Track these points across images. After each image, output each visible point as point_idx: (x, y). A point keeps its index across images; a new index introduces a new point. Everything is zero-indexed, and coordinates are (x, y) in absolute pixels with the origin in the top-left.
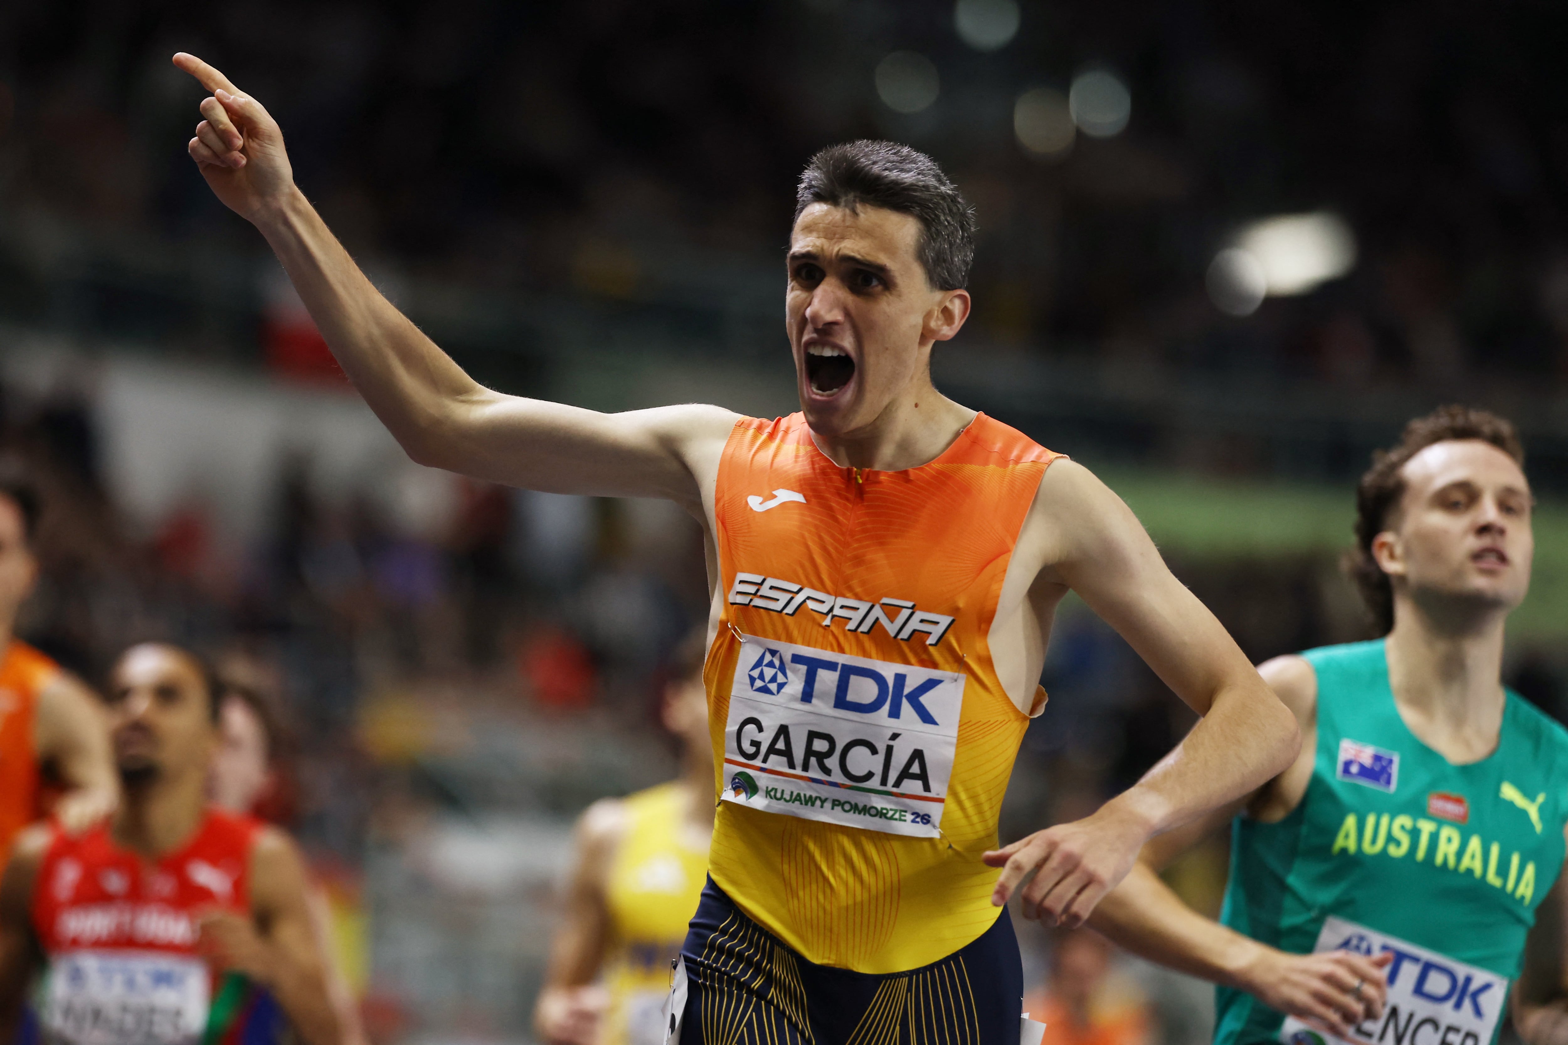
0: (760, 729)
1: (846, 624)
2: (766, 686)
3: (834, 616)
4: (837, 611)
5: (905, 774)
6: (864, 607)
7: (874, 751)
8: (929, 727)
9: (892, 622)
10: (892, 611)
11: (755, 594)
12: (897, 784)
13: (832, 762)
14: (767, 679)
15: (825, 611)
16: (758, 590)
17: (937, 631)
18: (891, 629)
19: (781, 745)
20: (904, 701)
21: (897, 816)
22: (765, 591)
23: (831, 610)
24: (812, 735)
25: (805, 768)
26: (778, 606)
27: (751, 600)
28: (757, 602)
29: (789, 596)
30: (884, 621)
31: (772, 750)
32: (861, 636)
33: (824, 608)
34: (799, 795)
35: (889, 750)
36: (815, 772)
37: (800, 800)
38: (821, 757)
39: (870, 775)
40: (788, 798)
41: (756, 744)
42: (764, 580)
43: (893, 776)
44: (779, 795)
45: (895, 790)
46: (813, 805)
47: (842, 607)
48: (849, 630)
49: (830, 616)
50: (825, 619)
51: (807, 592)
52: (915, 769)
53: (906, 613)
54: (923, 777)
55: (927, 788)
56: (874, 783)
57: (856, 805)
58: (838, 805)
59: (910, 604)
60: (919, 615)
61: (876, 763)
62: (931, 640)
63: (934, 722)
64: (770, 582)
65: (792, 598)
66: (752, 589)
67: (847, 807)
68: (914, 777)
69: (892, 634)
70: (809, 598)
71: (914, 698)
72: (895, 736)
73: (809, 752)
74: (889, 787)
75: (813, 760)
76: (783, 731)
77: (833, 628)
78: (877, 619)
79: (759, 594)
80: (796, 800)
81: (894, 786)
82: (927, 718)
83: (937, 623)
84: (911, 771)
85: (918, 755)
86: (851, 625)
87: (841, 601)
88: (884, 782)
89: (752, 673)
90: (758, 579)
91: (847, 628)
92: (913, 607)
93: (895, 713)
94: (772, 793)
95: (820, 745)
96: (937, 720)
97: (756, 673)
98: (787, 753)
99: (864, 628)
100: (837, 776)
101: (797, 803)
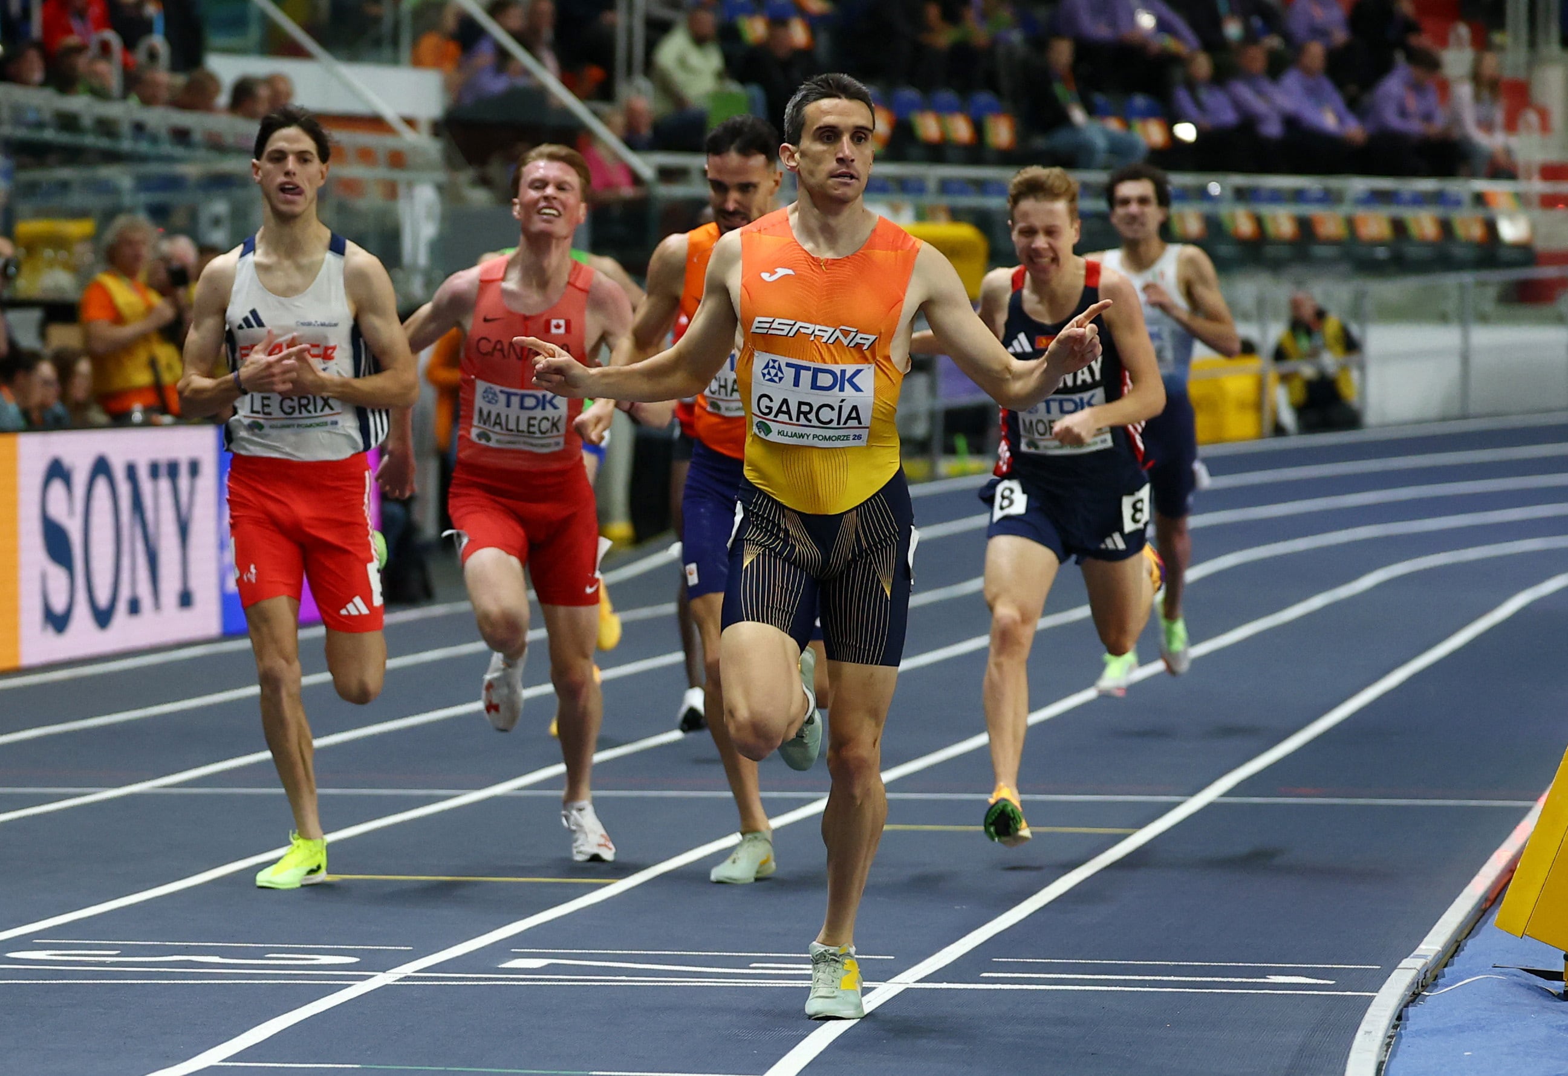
0: (771, 400)
1: (821, 339)
2: (772, 378)
3: (815, 335)
4: (817, 333)
5: (849, 418)
6: (831, 330)
7: (833, 409)
8: (859, 393)
9: (846, 338)
10: (846, 333)
11: (770, 328)
12: (845, 423)
13: (812, 416)
14: (772, 375)
15: (810, 333)
16: (771, 326)
17: (868, 343)
18: (845, 342)
19: (784, 408)
20: (846, 382)
21: (845, 438)
22: (775, 325)
23: (813, 332)
24: (800, 404)
25: (798, 420)
26: (784, 333)
27: (768, 331)
28: (770, 332)
29: (790, 327)
30: (841, 337)
31: (779, 411)
32: (829, 345)
33: (810, 331)
34: (795, 433)
35: (840, 407)
36: (803, 421)
37: (796, 436)
38: (806, 414)
39: (831, 421)
40: (790, 435)
41: (770, 409)
42: (774, 320)
43: (843, 420)
44: (785, 434)
45: (844, 426)
46: (803, 438)
47: (819, 330)
48: (823, 342)
49: (813, 335)
50: (810, 337)
51: (799, 324)
52: (854, 415)
53: (853, 334)
54: (858, 418)
55: (860, 423)
56: (834, 424)
57: (825, 436)
58: (816, 437)
59: (855, 330)
60: (860, 335)
61: (834, 415)
62: (865, 347)
63: (861, 391)
64: (778, 321)
65: (791, 329)
66: (768, 325)
67: (821, 438)
68: (854, 418)
69: (846, 344)
70: (800, 327)
71: (850, 381)
72: (843, 401)
73: (799, 412)
74: (841, 426)
75: (802, 416)
76: (785, 401)
77: (816, 341)
78: (838, 337)
79: (772, 327)
80: (794, 436)
81: (844, 424)
82: (857, 389)
83: (868, 339)
84: (852, 416)
85: (855, 408)
86: (824, 340)
87: (818, 327)
88: (839, 423)
89: (764, 371)
90: (771, 320)
91: (822, 341)
92: (857, 332)
93: (842, 389)
94: (782, 433)
95: (805, 408)
96: (863, 390)
97: (766, 371)
98: (788, 413)
99: (831, 341)
100: (815, 422)
101: (795, 437)
